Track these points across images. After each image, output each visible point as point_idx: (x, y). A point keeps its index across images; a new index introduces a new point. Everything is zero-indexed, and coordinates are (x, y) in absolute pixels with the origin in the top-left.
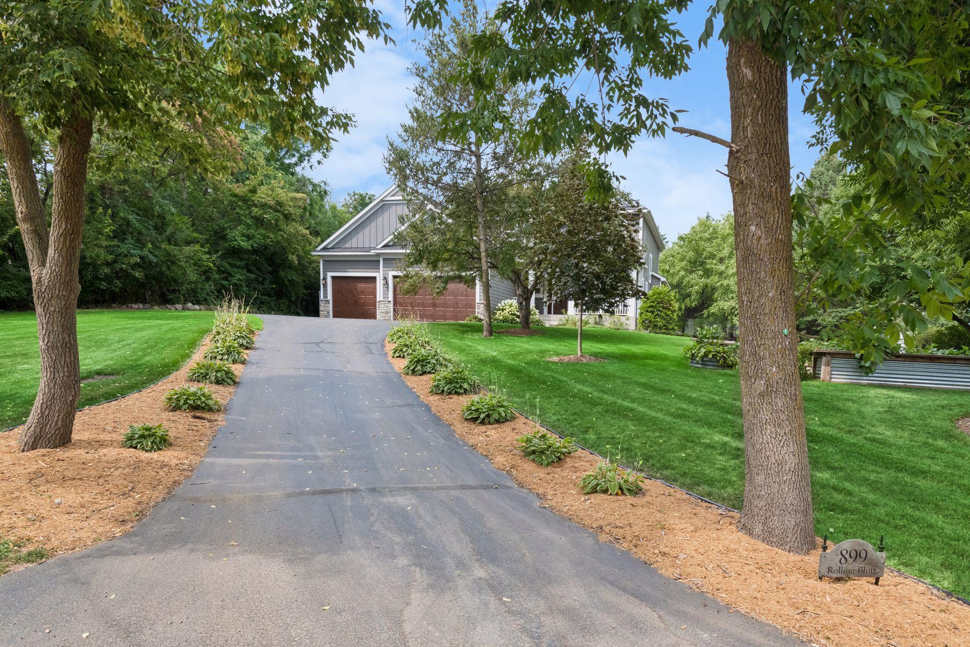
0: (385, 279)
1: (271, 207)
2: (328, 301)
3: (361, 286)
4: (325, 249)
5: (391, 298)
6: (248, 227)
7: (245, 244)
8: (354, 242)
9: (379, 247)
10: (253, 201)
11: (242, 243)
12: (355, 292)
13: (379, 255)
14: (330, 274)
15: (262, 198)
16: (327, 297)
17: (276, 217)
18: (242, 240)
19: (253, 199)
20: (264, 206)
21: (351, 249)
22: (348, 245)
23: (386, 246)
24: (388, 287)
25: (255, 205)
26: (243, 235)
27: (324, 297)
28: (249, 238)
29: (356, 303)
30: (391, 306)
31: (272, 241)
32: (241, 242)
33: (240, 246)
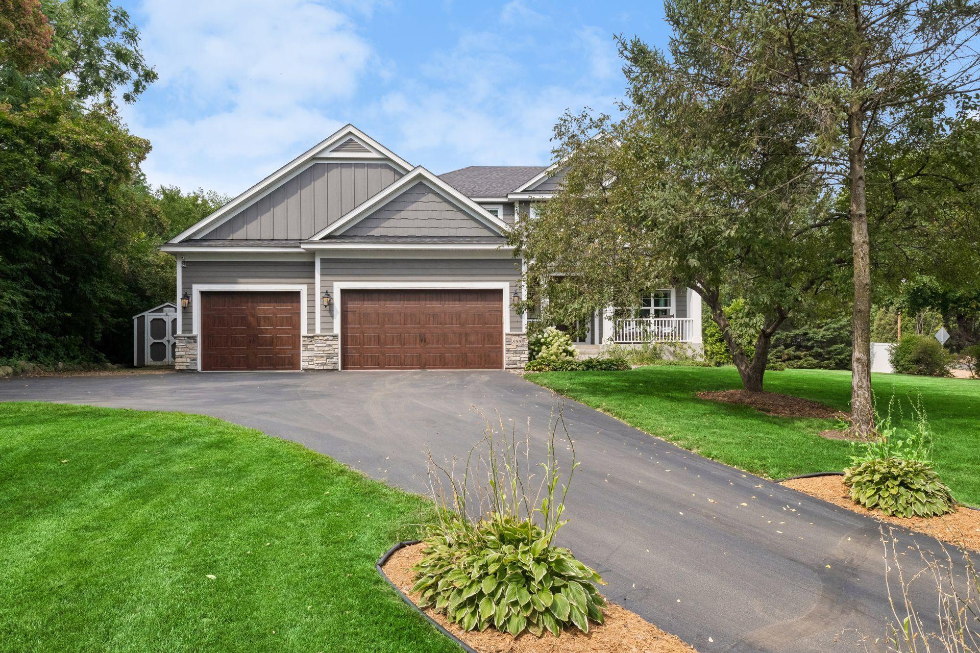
0: (327, 295)
1: (95, 153)
2: (194, 338)
3: (264, 308)
4: (188, 241)
5: (337, 330)
6: (43, 190)
7: (35, 227)
8: (251, 230)
9: (317, 238)
10: (52, 138)
11: (30, 225)
12: (251, 319)
13: (312, 253)
14: (197, 289)
15: (77, 133)
16: (191, 331)
17: (107, 175)
18: (29, 218)
19: (52, 133)
20: (79, 149)
21: (247, 242)
22: (239, 235)
23: (329, 237)
24: (331, 311)
25: (57, 146)
26: (30, 207)
27: (184, 331)
28: (42, 213)
29: (254, 339)
30: (338, 344)
31: (93, 223)
32: (27, 221)
33: (25, 230)
